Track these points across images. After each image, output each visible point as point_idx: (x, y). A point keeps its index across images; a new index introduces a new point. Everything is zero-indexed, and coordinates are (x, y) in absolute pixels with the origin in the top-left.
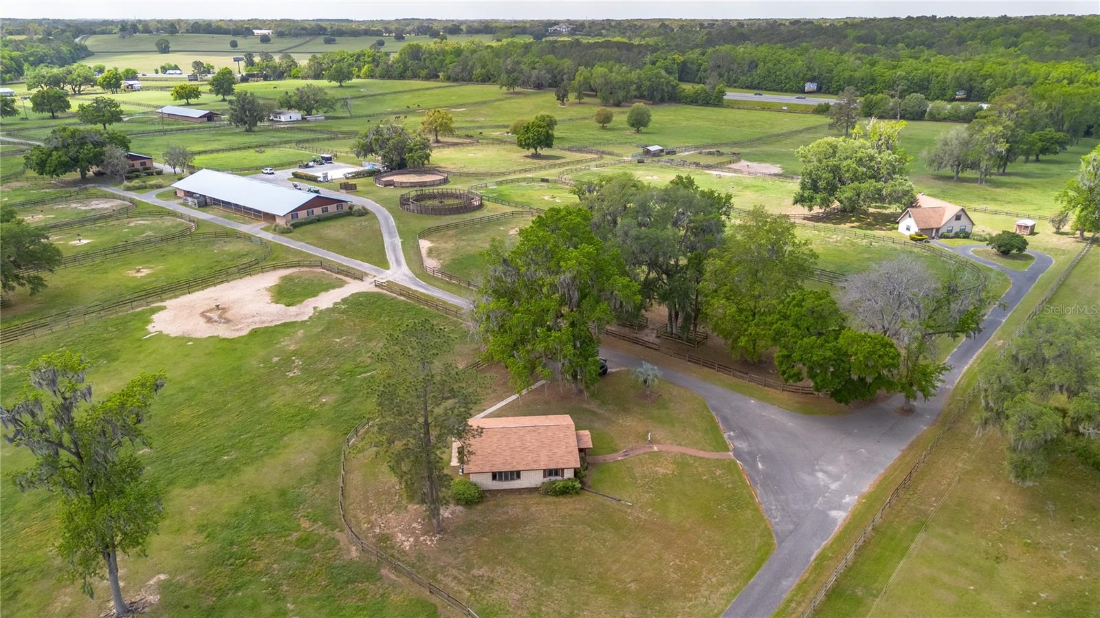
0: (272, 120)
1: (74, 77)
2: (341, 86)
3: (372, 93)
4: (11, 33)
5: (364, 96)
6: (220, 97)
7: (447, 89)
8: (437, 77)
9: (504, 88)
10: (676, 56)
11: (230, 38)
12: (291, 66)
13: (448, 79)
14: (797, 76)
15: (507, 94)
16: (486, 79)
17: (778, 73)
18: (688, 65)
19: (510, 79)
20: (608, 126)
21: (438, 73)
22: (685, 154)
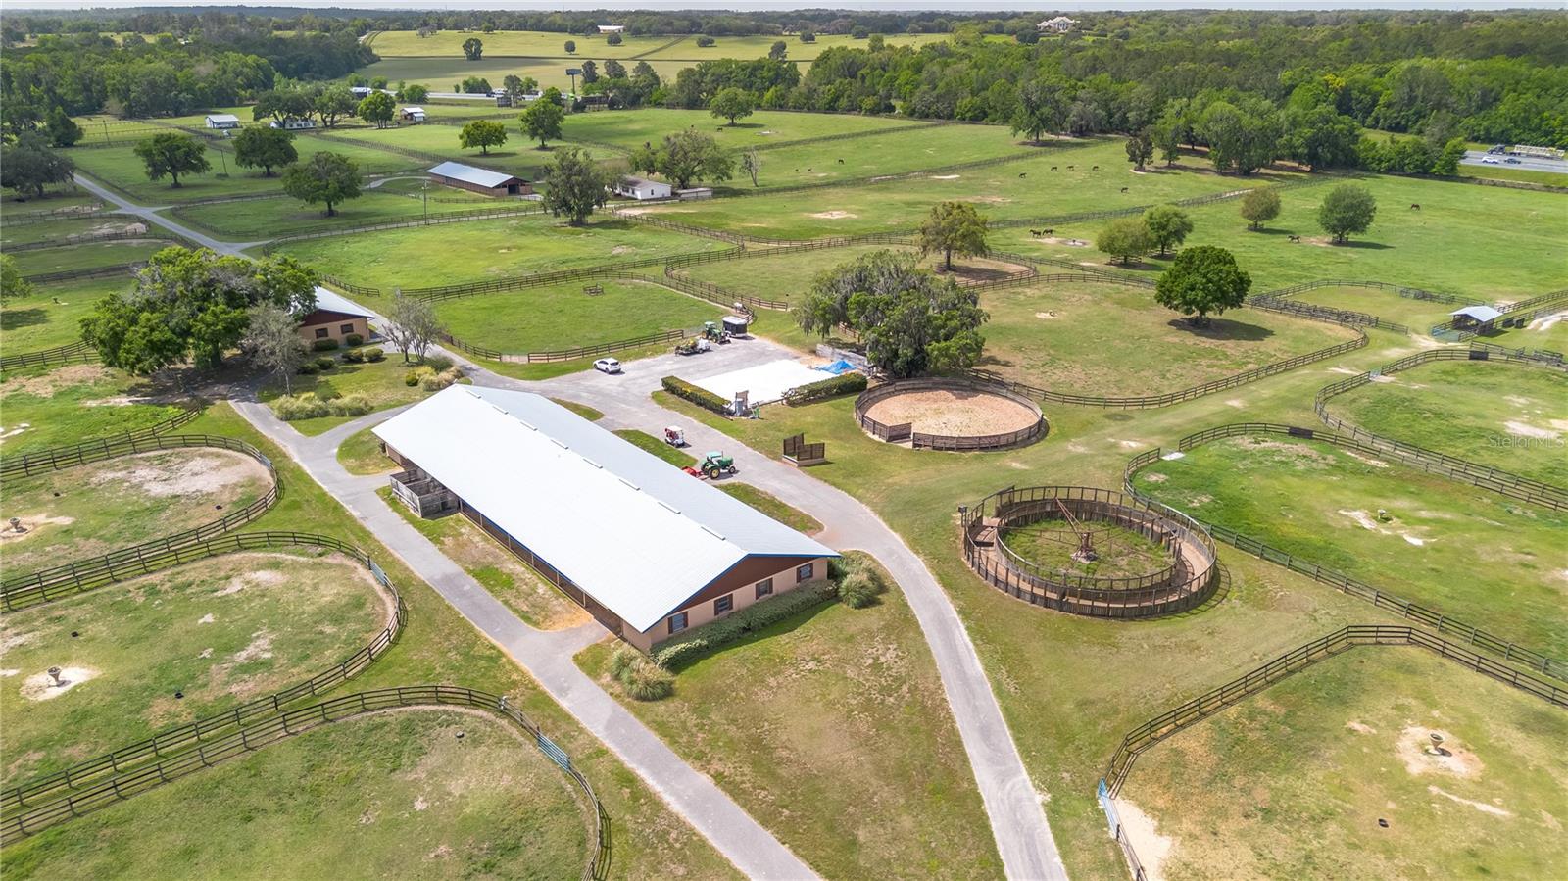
0: (620, 195)
1: (325, 100)
2: (733, 125)
3: (787, 139)
4: (279, 28)
5: (771, 146)
6: (537, 142)
7: (913, 133)
8: (890, 109)
9: (1022, 136)
10: (1329, 77)
11: (567, 38)
12: (651, 86)
13: (911, 113)
15: (1024, 144)
16: (979, 116)
17: (1546, 114)
18: (1355, 93)
19: (1034, 119)
20: (1267, 224)
21: (893, 102)
22: (1546, 326)
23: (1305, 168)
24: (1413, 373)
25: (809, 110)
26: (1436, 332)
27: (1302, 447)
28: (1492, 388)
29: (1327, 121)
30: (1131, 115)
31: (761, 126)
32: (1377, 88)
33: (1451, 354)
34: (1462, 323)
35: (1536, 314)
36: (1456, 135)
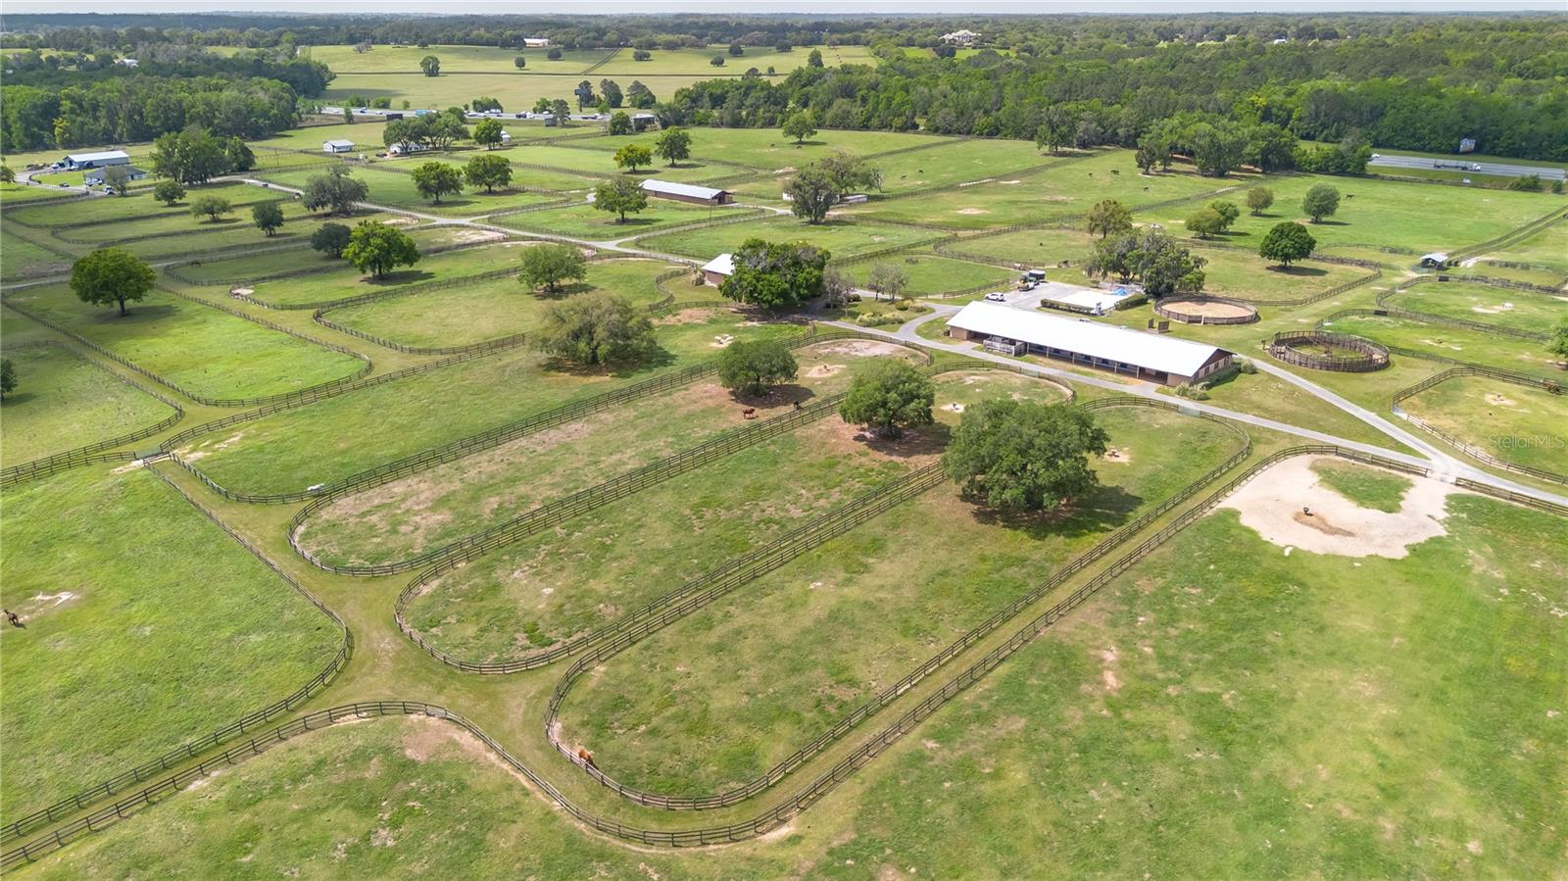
2: (801, 142)
3: (858, 154)
6: (669, 161)
8: (915, 126)
9: (1046, 149)
10: (1254, 98)
13: (935, 130)
14: (1447, 129)
15: (1047, 155)
16: (994, 132)
17: (1418, 125)
18: (1274, 110)
19: (1055, 135)
20: (1264, 211)
21: (917, 120)
22: (1469, 265)
23: (1258, 170)
24: (1415, 288)
25: (845, 128)
26: (1414, 269)
27: (1383, 319)
28: (1457, 294)
29: (1275, 135)
30: (1121, 131)
31: (824, 144)
32: (1291, 106)
33: (1429, 279)
34: (1426, 264)
35: (1463, 259)
36: (1363, 144)
